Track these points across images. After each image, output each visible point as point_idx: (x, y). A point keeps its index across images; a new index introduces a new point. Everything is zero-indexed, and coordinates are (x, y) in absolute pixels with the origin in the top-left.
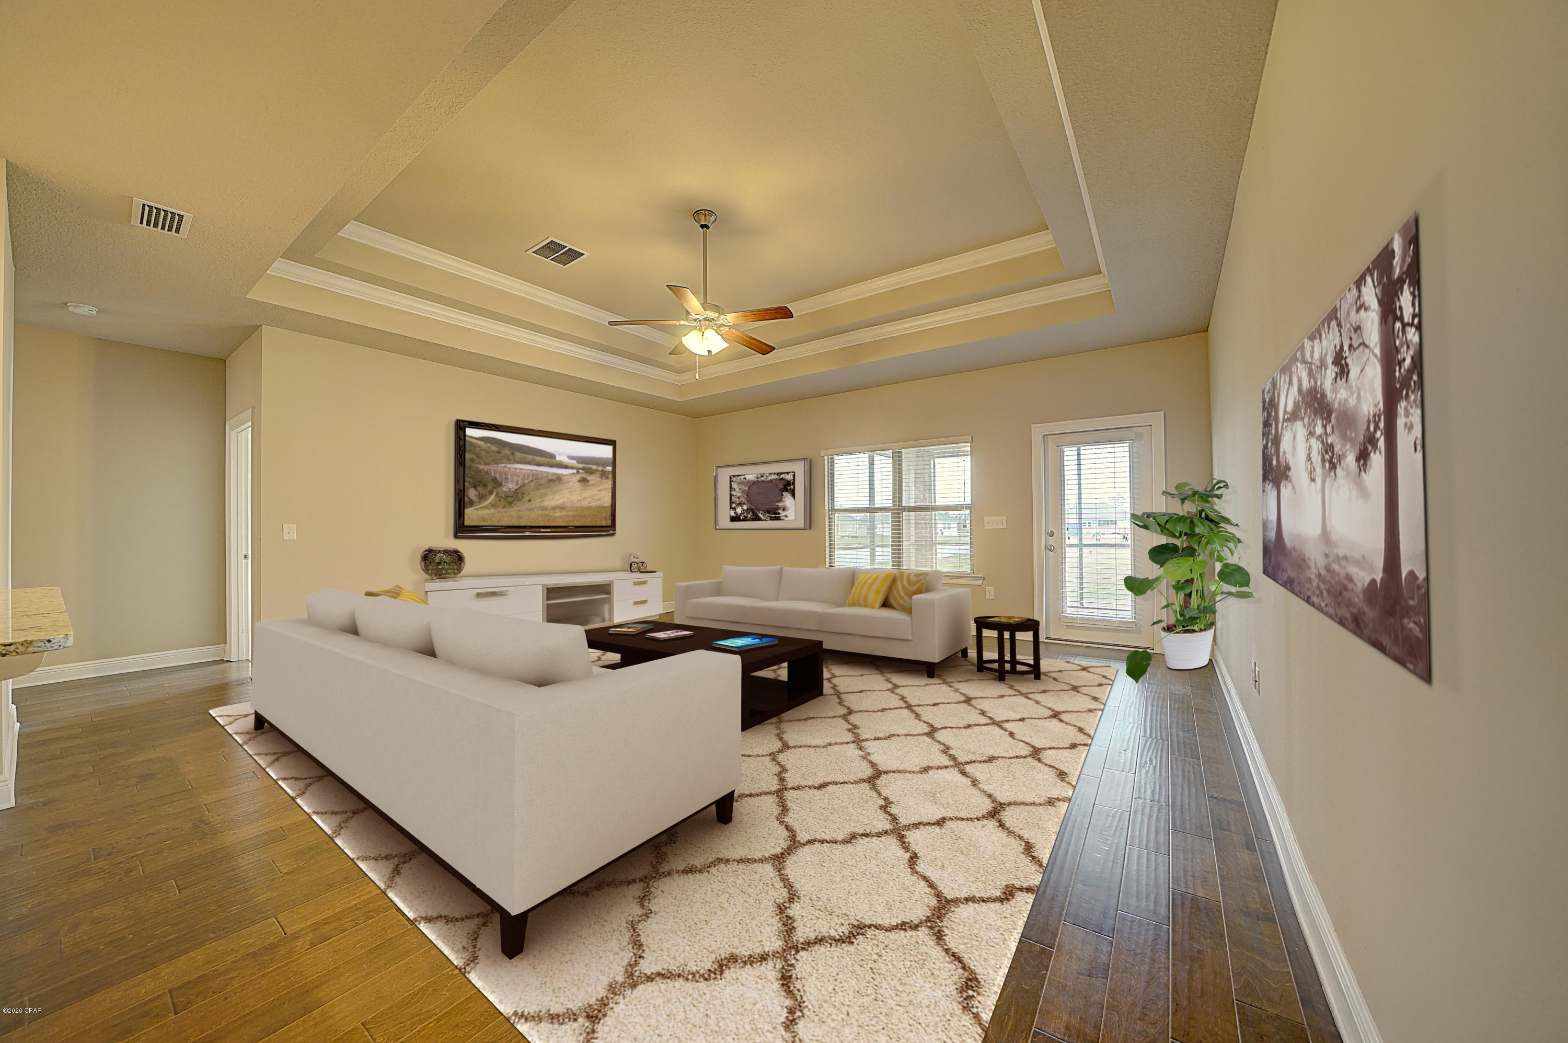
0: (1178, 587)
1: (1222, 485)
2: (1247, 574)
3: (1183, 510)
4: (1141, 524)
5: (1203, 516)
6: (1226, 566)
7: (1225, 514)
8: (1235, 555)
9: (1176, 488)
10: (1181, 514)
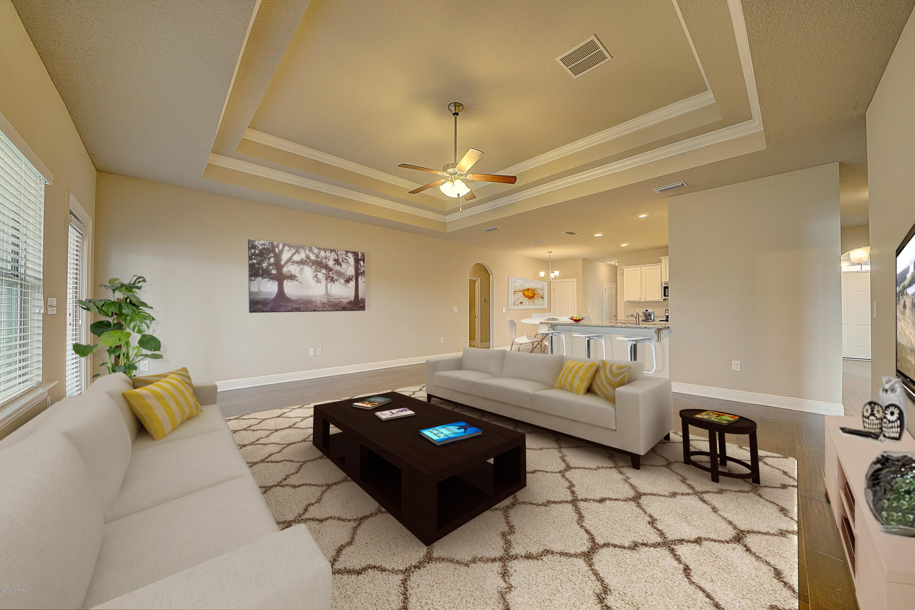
0: (111, 351)
1: (141, 280)
2: (159, 342)
3: (114, 298)
4: (84, 307)
5: (128, 301)
6: (144, 336)
7: (143, 300)
8: (150, 329)
9: (109, 282)
10: (113, 300)
